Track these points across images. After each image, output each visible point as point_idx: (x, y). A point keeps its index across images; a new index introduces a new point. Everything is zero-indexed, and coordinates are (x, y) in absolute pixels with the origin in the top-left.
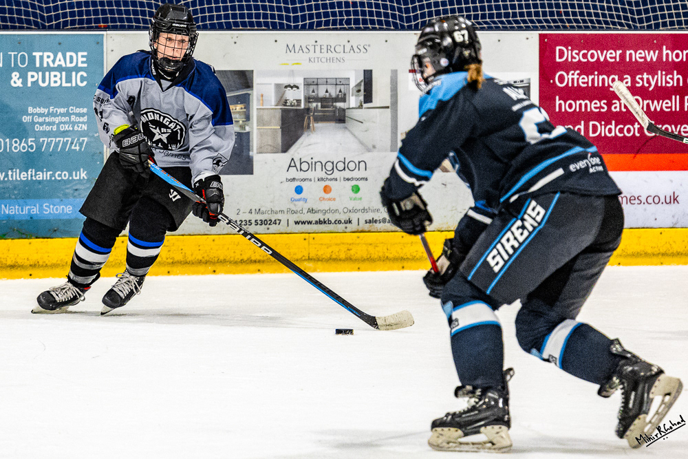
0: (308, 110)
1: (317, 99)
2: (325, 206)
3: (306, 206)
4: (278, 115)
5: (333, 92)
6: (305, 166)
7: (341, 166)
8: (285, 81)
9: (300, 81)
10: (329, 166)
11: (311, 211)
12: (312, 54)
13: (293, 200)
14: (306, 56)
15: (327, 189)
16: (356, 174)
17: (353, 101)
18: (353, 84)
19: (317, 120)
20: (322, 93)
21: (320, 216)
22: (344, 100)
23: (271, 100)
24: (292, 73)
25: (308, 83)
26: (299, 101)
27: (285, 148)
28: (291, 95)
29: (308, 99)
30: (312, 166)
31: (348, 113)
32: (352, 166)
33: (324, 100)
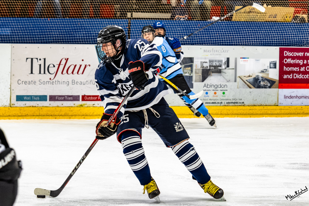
0: (210, 69)
1: (213, 66)
2: (215, 98)
3: (209, 98)
4: (201, 71)
5: (218, 64)
6: (209, 86)
7: (219, 86)
8: (203, 61)
9: (208, 61)
10: (216, 86)
11: (210, 100)
12: (211, 53)
13: (205, 96)
14: (210, 53)
15: (215, 93)
16: (224, 89)
17: (223, 67)
18: (223, 62)
19: (213, 72)
20: (214, 64)
21: (213, 101)
22: (221, 66)
23: (199, 67)
24: (205, 58)
25: (210, 61)
26: (207, 67)
27: (203, 81)
28: (205, 65)
29: (210, 66)
30: (211, 86)
31: (222, 71)
32: (223, 86)
33: (215, 67)
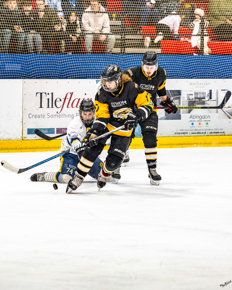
0: (195, 101)
1: (197, 98)
2: (199, 128)
3: (194, 129)
4: (188, 102)
5: (202, 96)
6: (194, 117)
7: (203, 117)
8: (189, 93)
9: (193, 93)
10: (200, 117)
11: (196, 130)
12: (196, 86)
13: (191, 127)
15: (200, 124)
16: (207, 119)
17: (207, 99)
18: (207, 94)
19: (198, 104)
20: (199, 97)
21: (198, 131)
22: (204, 98)
23: (186, 99)
24: (191, 91)
25: (195, 94)
26: (193, 99)
27: (189, 113)
28: (191, 97)
29: (195, 98)
30: (196, 117)
31: (205, 102)
32: (206, 117)
33: (199, 98)
